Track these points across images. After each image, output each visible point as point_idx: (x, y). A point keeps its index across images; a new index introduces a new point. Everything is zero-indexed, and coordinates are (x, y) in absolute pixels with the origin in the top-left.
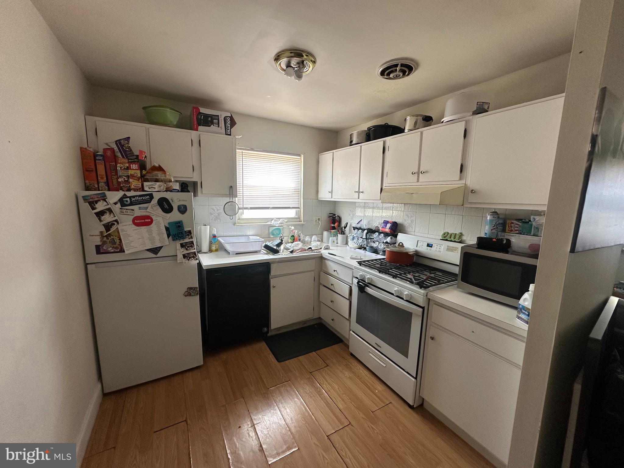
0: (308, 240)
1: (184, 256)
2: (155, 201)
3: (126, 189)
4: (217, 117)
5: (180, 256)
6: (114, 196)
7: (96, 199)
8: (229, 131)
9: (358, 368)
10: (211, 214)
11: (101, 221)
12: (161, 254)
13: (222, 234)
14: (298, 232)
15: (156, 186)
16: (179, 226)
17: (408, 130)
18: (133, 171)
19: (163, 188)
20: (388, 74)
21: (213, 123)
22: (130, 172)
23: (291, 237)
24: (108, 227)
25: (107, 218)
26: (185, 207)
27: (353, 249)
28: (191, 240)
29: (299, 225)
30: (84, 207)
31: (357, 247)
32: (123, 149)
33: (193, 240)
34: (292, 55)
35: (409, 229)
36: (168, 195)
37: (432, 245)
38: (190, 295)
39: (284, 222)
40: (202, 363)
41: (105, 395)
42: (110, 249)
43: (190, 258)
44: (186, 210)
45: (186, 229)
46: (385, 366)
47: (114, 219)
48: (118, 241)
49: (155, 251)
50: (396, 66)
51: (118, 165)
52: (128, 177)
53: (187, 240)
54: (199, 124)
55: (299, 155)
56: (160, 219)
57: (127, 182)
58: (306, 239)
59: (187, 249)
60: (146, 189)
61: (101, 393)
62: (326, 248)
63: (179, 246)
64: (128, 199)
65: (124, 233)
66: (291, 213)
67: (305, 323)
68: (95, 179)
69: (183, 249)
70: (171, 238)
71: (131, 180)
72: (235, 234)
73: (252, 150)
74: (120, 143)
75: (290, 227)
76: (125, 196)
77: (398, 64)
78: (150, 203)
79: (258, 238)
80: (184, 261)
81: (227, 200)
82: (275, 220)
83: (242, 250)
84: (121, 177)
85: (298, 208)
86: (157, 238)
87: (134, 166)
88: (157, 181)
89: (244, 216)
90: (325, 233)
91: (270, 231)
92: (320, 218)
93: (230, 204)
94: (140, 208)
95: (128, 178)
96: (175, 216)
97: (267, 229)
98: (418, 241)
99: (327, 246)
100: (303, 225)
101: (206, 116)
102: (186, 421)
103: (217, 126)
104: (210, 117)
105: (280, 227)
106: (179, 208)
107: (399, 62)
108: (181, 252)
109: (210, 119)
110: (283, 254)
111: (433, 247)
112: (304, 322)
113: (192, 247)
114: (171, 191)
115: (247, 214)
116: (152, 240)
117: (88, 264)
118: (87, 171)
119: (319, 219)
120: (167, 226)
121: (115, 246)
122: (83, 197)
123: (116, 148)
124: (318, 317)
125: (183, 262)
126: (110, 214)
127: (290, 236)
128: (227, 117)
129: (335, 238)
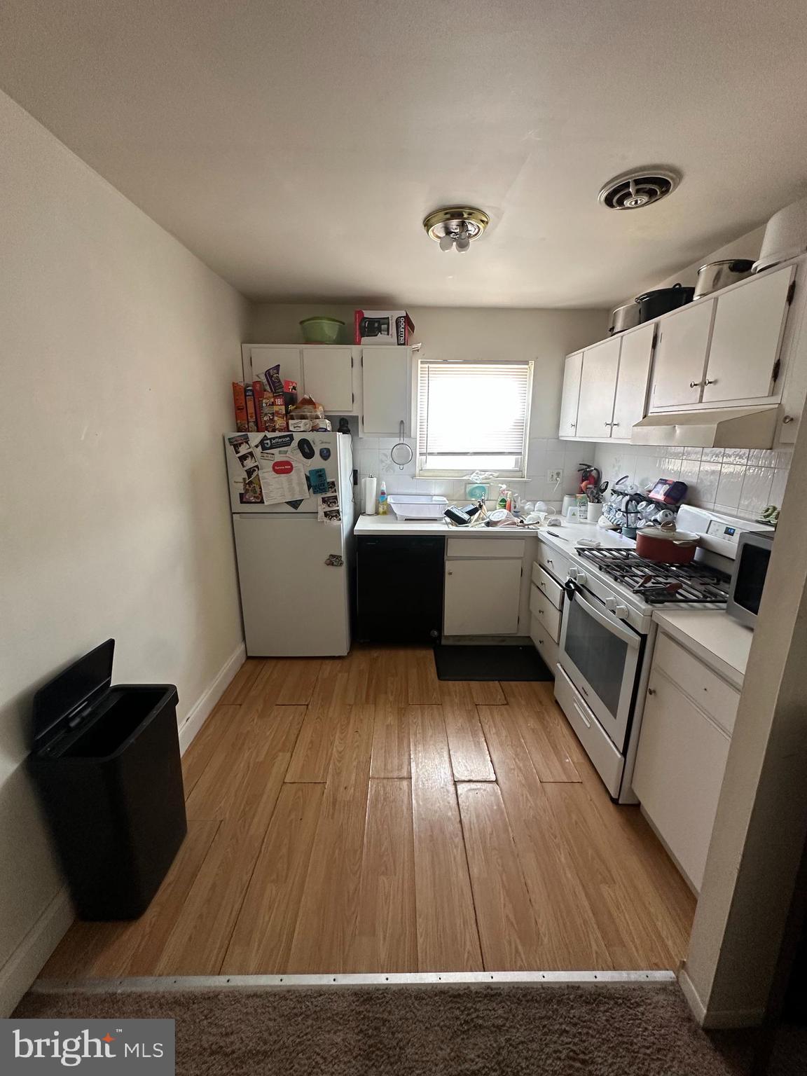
0: (528, 509)
1: (326, 514)
2: (295, 443)
3: (270, 429)
4: (386, 321)
5: (321, 514)
6: (255, 438)
7: (240, 442)
8: (402, 338)
9: (556, 722)
10: (382, 462)
11: (243, 466)
12: (301, 508)
13: (396, 491)
14: (513, 493)
15: (301, 425)
16: (320, 476)
17: (700, 295)
18: (279, 407)
19: (309, 427)
20: (620, 203)
21: (380, 330)
22: (276, 408)
23: (501, 502)
24: (250, 472)
25: (249, 463)
26: (328, 450)
27: (604, 530)
28: (334, 494)
29: (519, 482)
30: (230, 449)
31: (609, 526)
32: (271, 380)
33: (337, 494)
34: (448, 216)
35: (707, 499)
36: (309, 436)
37: (734, 530)
38: (333, 564)
39: (491, 477)
40: (346, 654)
41: (249, 658)
42: (252, 499)
43: (332, 517)
44: (329, 456)
45: (329, 480)
46: (589, 726)
47: (256, 464)
48: (258, 490)
49: (295, 504)
50: (627, 185)
51: (264, 401)
52: (273, 414)
53: (329, 494)
54: (362, 335)
55: (526, 363)
56: (300, 466)
57: (272, 420)
58: (526, 507)
59: (329, 506)
60: (291, 428)
61: (245, 656)
62: (553, 523)
63: (320, 501)
64: (269, 441)
65: (265, 481)
66: (509, 463)
67: (503, 641)
68: (245, 418)
69: (325, 506)
70: (311, 490)
71: (276, 418)
72: (414, 492)
73: (445, 362)
74: (269, 374)
75: (500, 485)
76: (265, 438)
77: (629, 182)
78: (290, 445)
79: (445, 499)
80: (326, 520)
81: (397, 441)
82: (477, 473)
83: (414, 516)
84: (266, 414)
85: (520, 453)
86: (297, 489)
87: (279, 401)
88: (303, 417)
89: (428, 466)
90: (566, 499)
91: (468, 490)
92: (561, 471)
93: (398, 447)
94: (280, 452)
95: (273, 416)
96: (316, 462)
97: (463, 487)
98: (711, 521)
99: (556, 520)
100: (526, 482)
101: (372, 321)
102: (307, 705)
103: (386, 333)
104: (377, 322)
105: (484, 485)
106: (321, 451)
107: (629, 178)
108: (322, 508)
109: (376, 325)
110: (476, 526)
111: (735, 534)
112: (503, 638)
113: (335, 502)
114: (317, 431)
115: (433, 463)
116: (291, 490)
117: (234, 513)
118: (239, 409)
119: (558, 474)
120: (308, 474)
121: (256, 495)
122: (229, 439)
123: (265, 381)
124: (527, 635)
125: (323, 522)
126: (252, 458)
127: (499, 500)
128: (401, 317)
129: (583, 508)
